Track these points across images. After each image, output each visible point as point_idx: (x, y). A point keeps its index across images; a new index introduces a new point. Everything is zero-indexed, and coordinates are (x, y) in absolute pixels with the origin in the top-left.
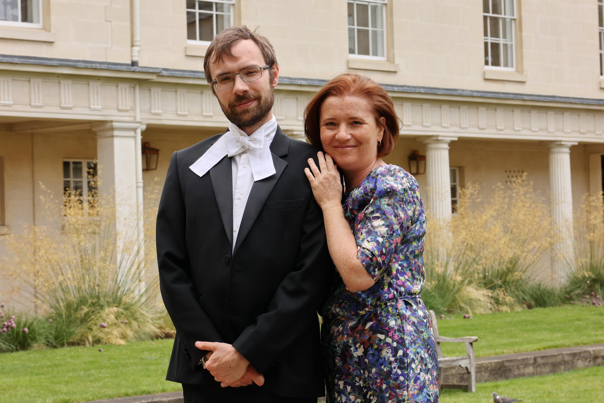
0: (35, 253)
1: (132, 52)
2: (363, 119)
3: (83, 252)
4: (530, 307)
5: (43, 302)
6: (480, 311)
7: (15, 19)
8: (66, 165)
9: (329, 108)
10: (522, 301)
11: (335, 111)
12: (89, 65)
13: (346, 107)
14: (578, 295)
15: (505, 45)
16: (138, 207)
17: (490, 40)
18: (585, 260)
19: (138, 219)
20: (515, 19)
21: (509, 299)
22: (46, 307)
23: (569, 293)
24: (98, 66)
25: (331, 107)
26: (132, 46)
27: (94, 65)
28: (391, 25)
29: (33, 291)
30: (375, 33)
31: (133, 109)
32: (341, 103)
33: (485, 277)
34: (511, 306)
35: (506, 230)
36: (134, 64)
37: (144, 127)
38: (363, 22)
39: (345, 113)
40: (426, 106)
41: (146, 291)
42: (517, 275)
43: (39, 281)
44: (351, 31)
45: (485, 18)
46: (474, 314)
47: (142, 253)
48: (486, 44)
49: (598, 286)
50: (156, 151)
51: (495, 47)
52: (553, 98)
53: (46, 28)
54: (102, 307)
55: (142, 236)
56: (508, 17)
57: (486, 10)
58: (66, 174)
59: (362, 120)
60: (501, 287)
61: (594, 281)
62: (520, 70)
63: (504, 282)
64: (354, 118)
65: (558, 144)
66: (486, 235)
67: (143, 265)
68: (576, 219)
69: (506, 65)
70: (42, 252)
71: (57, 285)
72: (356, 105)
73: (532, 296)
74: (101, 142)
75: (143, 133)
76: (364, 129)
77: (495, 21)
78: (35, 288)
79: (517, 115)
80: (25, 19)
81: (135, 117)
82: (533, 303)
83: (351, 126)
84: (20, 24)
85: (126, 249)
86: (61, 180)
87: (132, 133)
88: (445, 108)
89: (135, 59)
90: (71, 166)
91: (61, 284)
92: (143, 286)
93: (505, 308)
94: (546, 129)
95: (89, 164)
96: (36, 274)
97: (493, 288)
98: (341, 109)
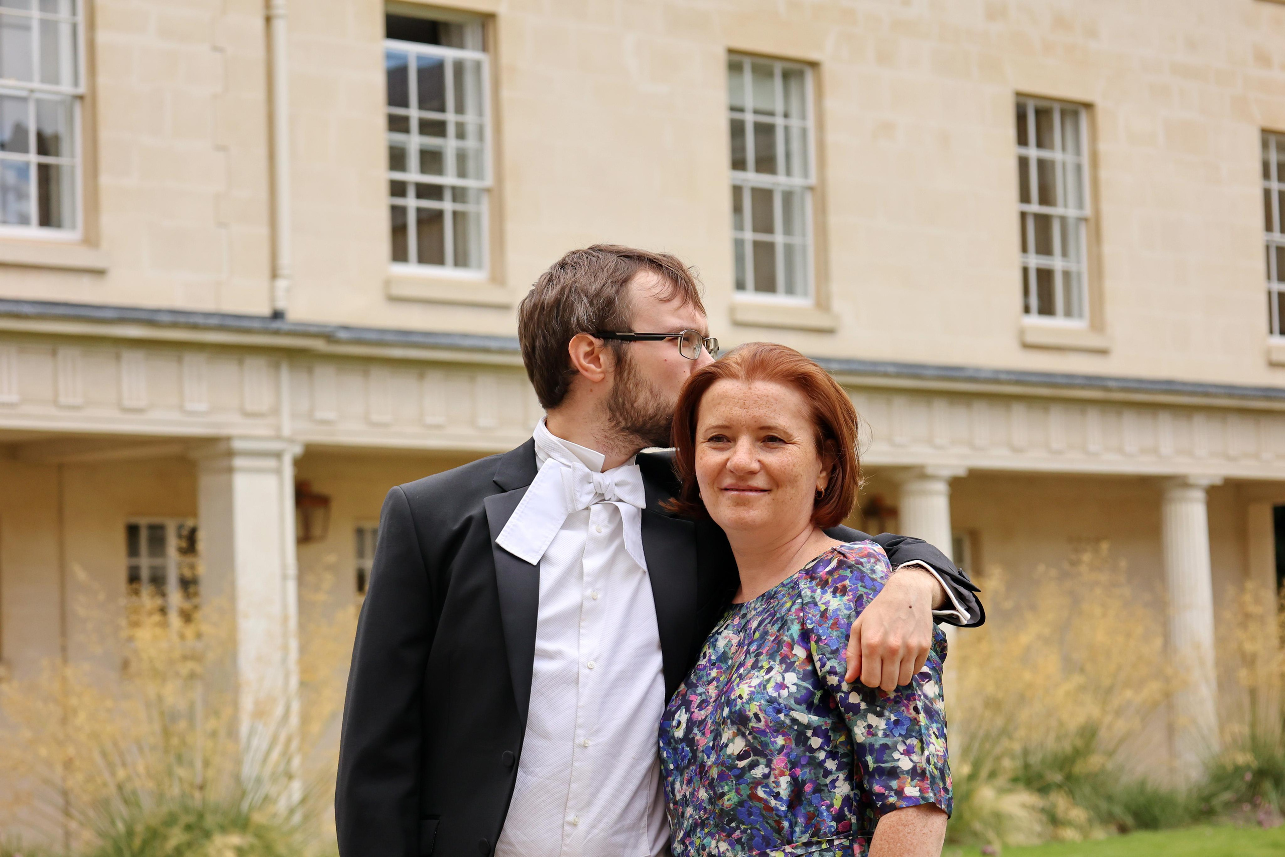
0: (64, 721)
1: (272, 290)
2: (790, 431)
3: (168, 720)
4: (1123, 829)
5: (82, 824)
6: (1016, 838)
7: (24, 220)
8: (132, 531)
9: (719, 404)
10: (1107, 819)
11: (731, 409)
12: (182, 319)
13: (756, 402)
14: (1227, 805)
15: (1067, 274)
16: (285, 619)
17: (1034, 261)
18: (1240, 729)
19: (285, 648)
20: (1086, 220)
21: (1078, 814)
22: (88, 835)
23: (1207, 799)
24: (200, 320)
25: (723, 402)
26: (274, 275)
27: (192, 320)
28: (822, 231)
29: (60, 801)
30: (789, 249)
31: (275, 411)
32: (745, 393)
33: (1027, 766)
34: (1083, 831)
35: (1070, 666)
36: (277, 315)
37: (298, 450)
38: (764, 224)
39: (752, 415)
40: (899, 402)
41: (303, 801)
42: (1095, 761)
43: (76, 780)
44: (739, 244)
45: (1023, 215)
46: (1006, 846)
47: (294, 720)
48: (1025, 271)
49: (1268, 785)
50: (323, 501)
51: (1045, 276)
52: (1170, 386)
53: (91, 240)
54: (207, 835)
55: (294, 681)
56: (1071, 212)
57: (1025, 197)
58: (133, 549)
59: (785, 433)
60: (1059, 786)
61: (1261, 774)
62: (1098, 325)
63: (1069, 777)
64: (769, 428)
65: (1181, 482)
66: (1027, 676)
67: (295, 745)
68: (1220, 640)
69: (1068, 313)
70: (81, 719)
71: (112, 790)
72: (776, 400)
73: (1127, 808)
74: (207, 482)
75: (299, 463)
76: (790, 453)
77: (1043, 222)
78: (65, 793)
79: (1093, 422)
80: (47, 218)
81: (278, 428)
82: (1129, 821)
83: (762, 444)
84: (35, 232)
85: (260, 713)
86: (120, 563)
87: (272, 463)
88: (940, 408)
89: (281, 305)
90: (144, 535)
91: (120, 787)
92: (296, 790)
93: (1069, 834)
94: (1155, 451)
95: (180, 527)
96: (68, 764)
97: (1044, 789)
98: (744, 406)
